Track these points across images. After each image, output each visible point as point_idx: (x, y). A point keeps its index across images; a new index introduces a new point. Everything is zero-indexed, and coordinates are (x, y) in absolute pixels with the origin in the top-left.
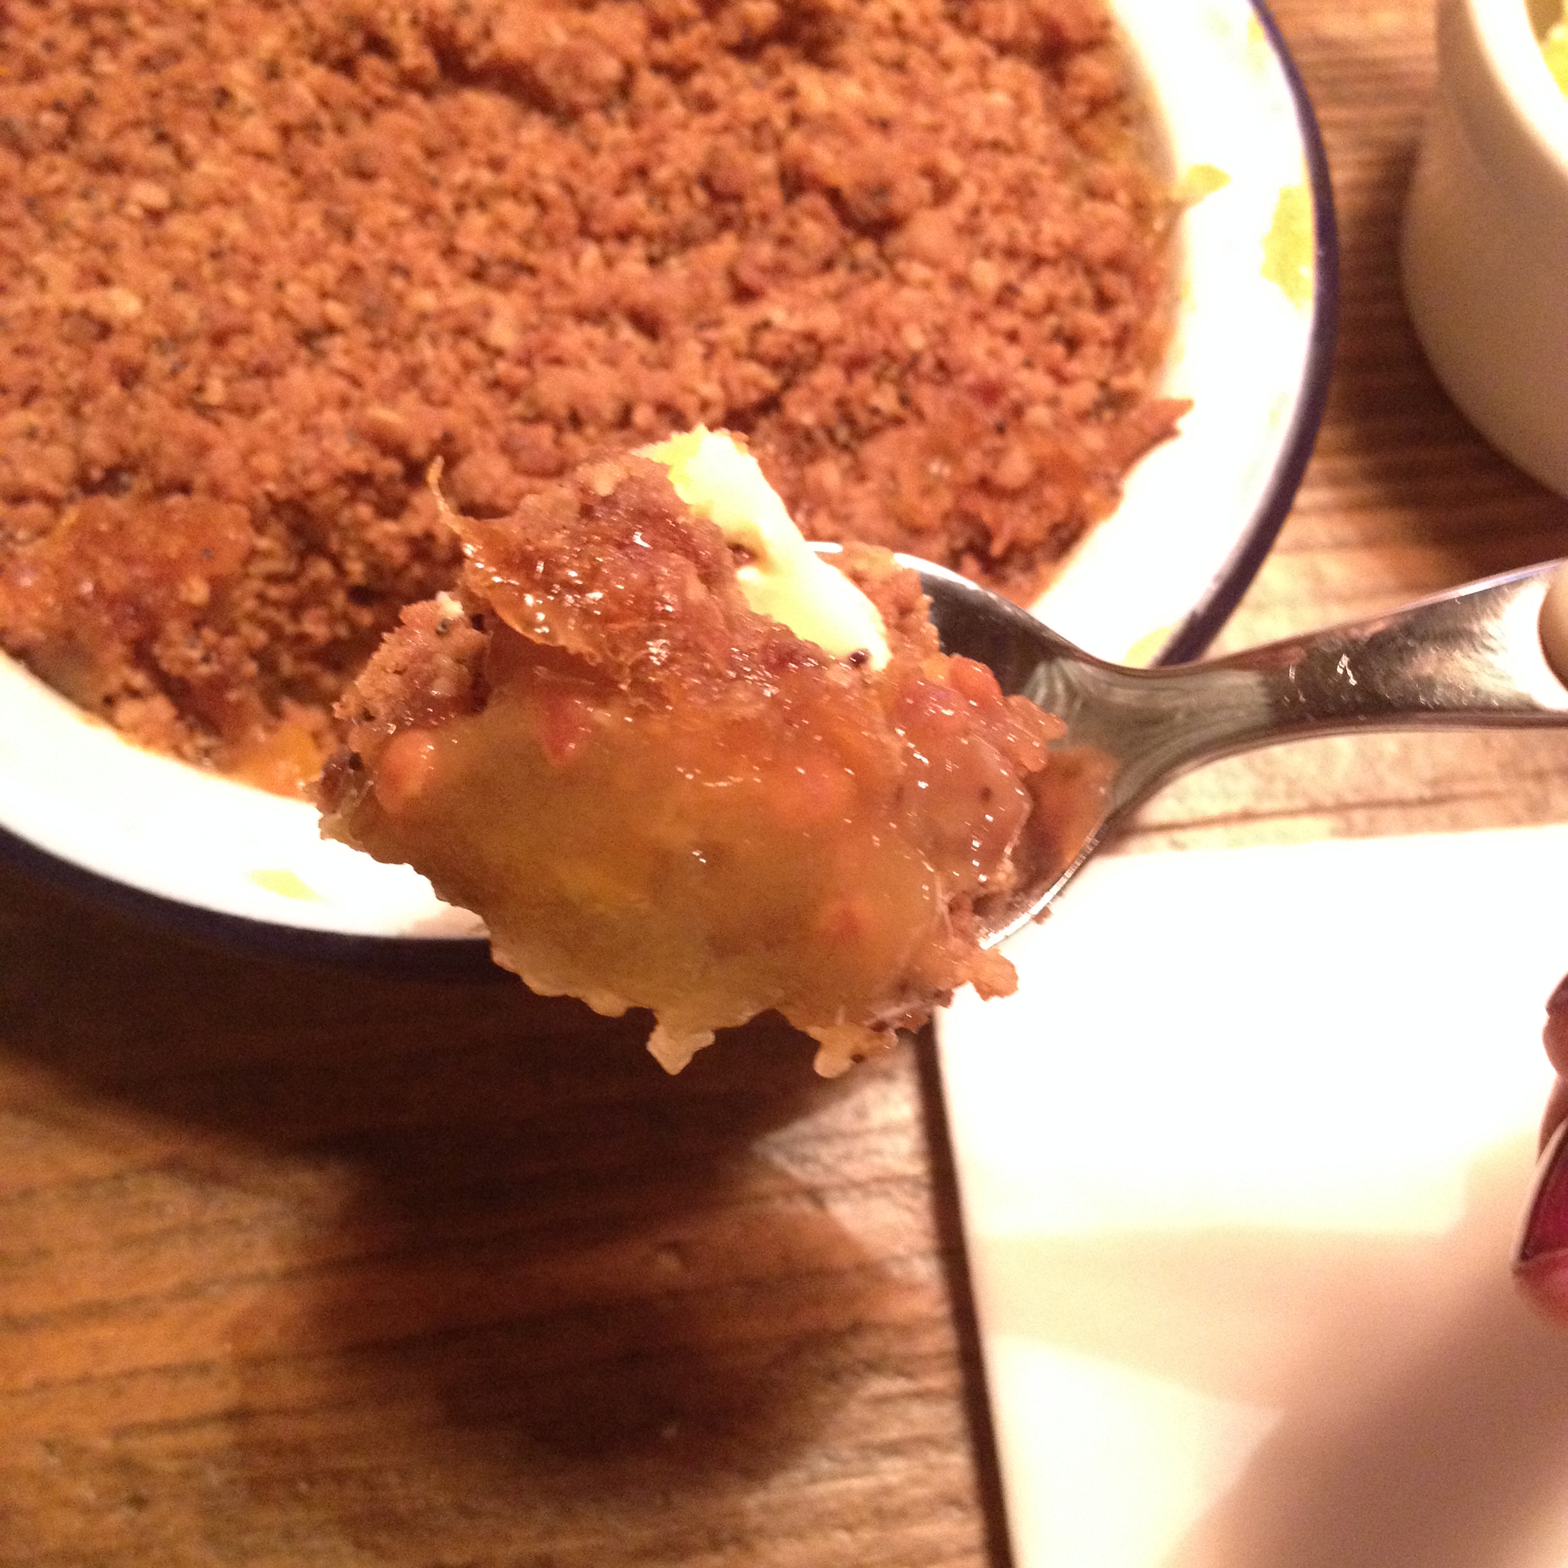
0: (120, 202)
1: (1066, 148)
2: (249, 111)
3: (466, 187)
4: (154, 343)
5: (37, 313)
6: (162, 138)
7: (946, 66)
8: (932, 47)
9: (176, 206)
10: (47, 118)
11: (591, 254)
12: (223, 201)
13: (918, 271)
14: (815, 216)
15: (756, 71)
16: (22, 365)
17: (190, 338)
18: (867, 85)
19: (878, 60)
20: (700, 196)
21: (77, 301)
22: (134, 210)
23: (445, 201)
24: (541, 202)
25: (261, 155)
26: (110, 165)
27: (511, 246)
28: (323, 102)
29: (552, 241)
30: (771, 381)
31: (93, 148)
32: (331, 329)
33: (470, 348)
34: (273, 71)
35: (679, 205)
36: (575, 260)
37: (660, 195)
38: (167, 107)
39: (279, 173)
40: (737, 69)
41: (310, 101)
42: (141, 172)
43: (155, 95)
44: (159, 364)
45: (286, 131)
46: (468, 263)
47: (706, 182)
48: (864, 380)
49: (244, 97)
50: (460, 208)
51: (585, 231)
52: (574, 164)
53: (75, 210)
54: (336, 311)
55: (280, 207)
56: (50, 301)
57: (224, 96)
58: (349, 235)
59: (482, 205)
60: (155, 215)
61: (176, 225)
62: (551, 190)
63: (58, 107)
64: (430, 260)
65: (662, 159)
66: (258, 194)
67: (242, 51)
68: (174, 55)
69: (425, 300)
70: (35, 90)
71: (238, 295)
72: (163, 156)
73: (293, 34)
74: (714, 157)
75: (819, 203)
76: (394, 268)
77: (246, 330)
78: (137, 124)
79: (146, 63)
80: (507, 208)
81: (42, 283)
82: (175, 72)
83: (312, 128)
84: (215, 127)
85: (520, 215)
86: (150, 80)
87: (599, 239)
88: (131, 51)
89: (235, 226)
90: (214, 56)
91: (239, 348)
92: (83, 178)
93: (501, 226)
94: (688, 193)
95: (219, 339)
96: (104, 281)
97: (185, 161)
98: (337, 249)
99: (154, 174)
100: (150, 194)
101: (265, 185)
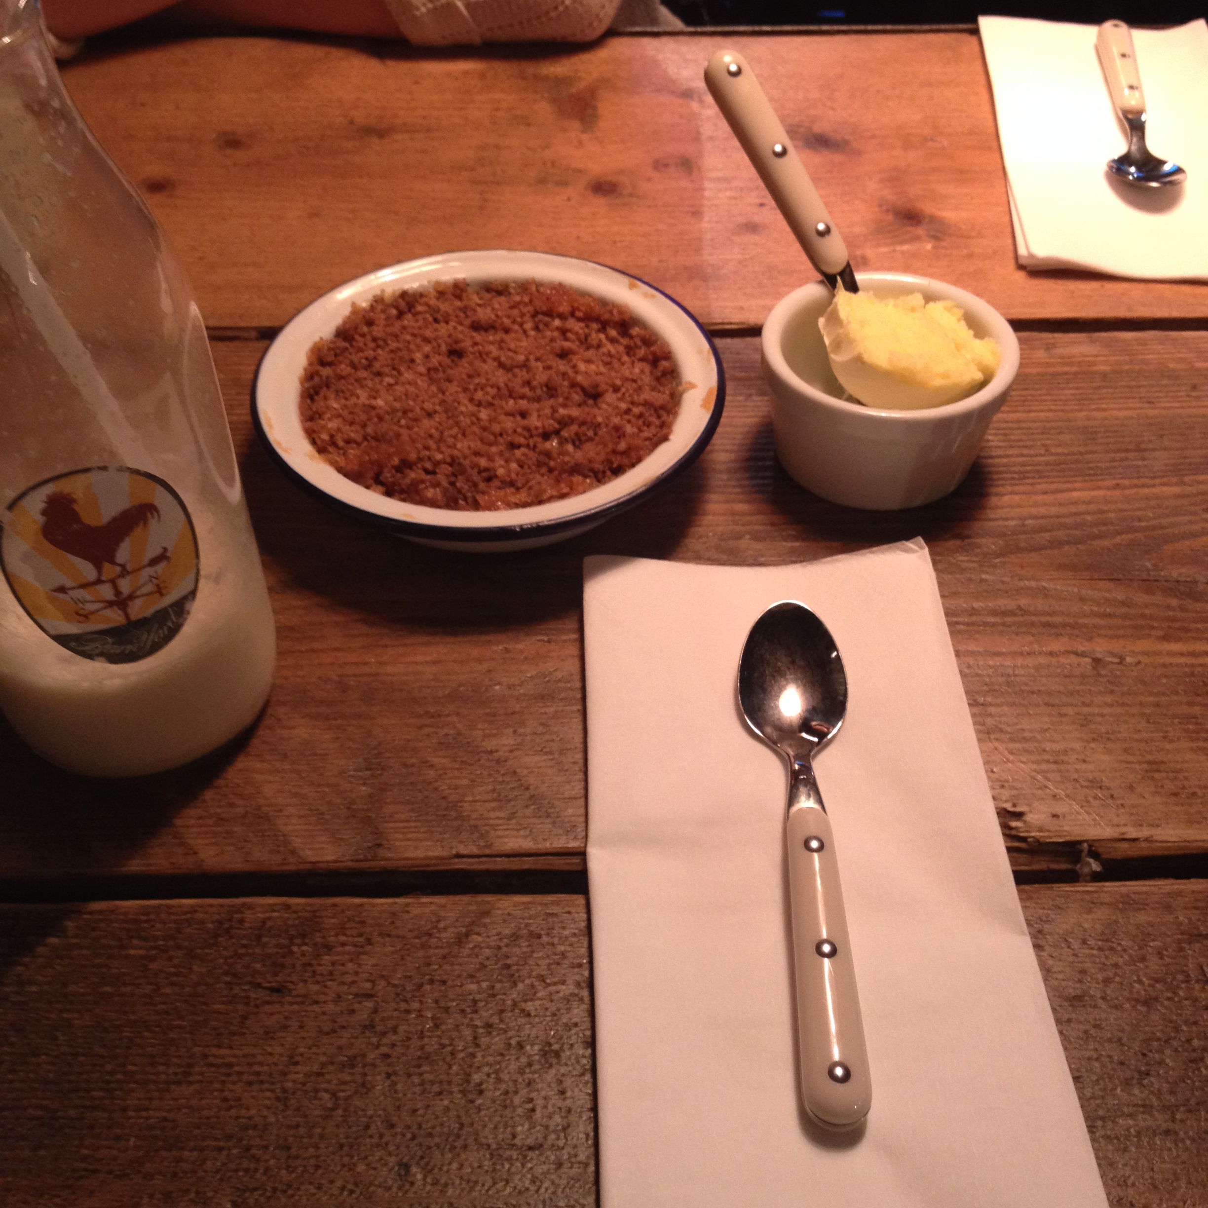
0: (382, 381)
1: (654, 383)
2: (419, 364)
3: (478, 384)
4: (388, 413)
5: (355, 404)
6: (394, 369)
7: (623, 364)
8: (619, 360)
9: (396, 383)
10: (363, 361)
11: (511, 402)
12: (410, 383)
13: (604, 406)
14: (577, 393)
15: (565, 362)
16: (351, 416)
17: (397, 411)
18: (598, 367)
19: (603, 361)
20: (545, 389)
21: (367, 402)
22: (385, 384)
23: (472, 387)
24: (499, 389)
25: (421, 375)
26: (379, 374)
27: (489, 398)
28: (440, 365)
29: (501, 398)
30: (557, 426)
31: (375, 370)
32: (435, 412)
33: (474, 419)
34: (427, 357)
35: (539, 392)
36: (507, 403)
37: (533, 389)
38: (396, 362)
39: (426, 378)
40: (560, 362)
41: (437, 365)
42: (387, 375)
43: (393, 359)
44: (387, 417)
45: (429, 370)
46: (476, 402)
47: (547, 386)
48: (584, 428)
49: (418, 361)
50: (476, 390)
51: (511, 396)
52: (509, 380)
53: (369, 383)
54: (438, 408)
55: (425, 385)
56: (360, 402)
57: (412, 361)
58: (444, 393)
59: (482, 389)
60: (390, 385)
61: (397, 387)
62: (502, 385)
63: (367, 359)
64: (466, 401)
65: (535, 379)
66: (419, 382)
67: (419, 351)
68: (399, 349)
69: (463, 409)
70: (361, 354)
71: (411, 403)
72: (395, 373)
73: (434, 348)
74: (550, 379)
75: (578, 390)
76: (454, 401)
77: (412, 411)
78: (387, 366)
79: (392, 351)
80: (489, 389)
81: (358, 397)
82: (400, 354)
83: (436, 370)
84: (409, 368)
85: (492, 391)
86: (392, 355)
87: (515, 399)
88: (387, 349)
89: (412, 389)
90: (410, 351)
91: (410, 415)
92: (371, 376)
93: (487, 393)
94: (541, 388)
95: (405, 412)
96: (375, 398)
97: (400, 373)
98: (440, 396)
99: (392, 376)
100: (391, 380)
101: (422, 381)
